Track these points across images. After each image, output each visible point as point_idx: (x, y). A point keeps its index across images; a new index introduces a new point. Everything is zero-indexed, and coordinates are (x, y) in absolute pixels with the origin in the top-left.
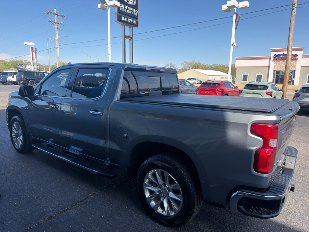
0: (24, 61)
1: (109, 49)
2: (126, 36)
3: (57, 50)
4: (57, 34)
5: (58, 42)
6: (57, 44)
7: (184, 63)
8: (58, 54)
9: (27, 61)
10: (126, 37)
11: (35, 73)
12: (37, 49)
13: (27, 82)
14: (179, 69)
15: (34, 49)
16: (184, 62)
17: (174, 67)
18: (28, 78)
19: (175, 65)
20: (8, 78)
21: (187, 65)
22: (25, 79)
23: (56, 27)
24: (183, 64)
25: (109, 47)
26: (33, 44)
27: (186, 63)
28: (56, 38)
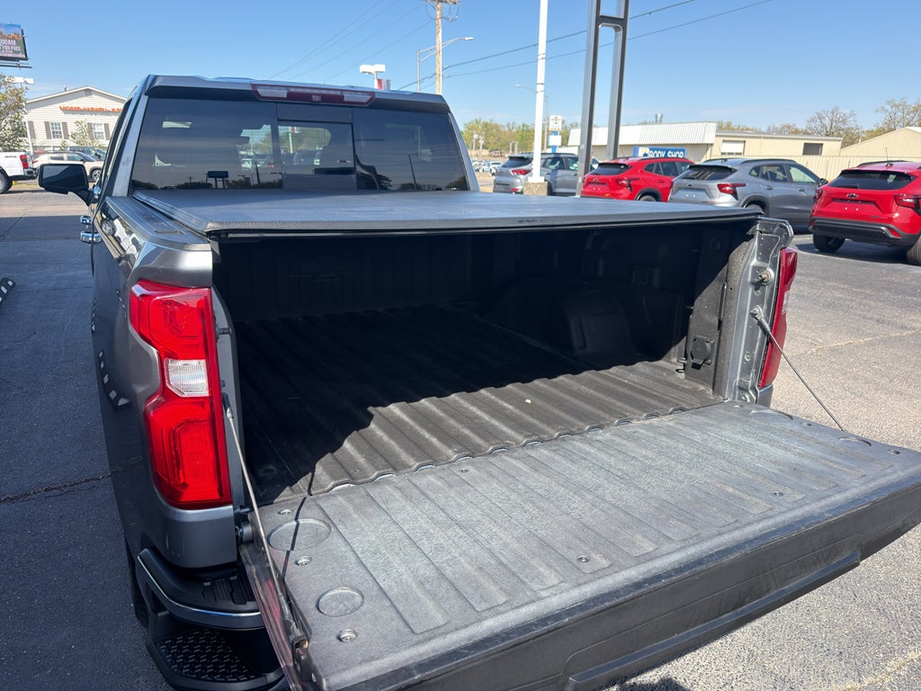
1: (541, 65)
2: (602, 16)
3: (437, 83)
4: (440, 34)
5: (440, 58)
6: (438, 63)
7: (888, 107)
10: (601, 19)
12: (391, 83)
14: (865, 129)
15: (384, 84)
16: (889, 102)
17: (844, 122)
19: (852, 114)
21: (899, 114)
23: (438, 13)
24: (883, 108)
25: (540, 57)
26: (381, 68)
27: (897, 106)
28: (437, 46)
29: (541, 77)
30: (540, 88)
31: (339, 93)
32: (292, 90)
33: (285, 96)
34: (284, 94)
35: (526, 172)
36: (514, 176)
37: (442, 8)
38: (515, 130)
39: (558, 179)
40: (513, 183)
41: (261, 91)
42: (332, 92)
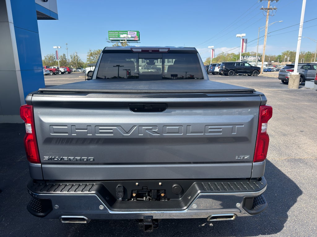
0: (251, 53)
1: (301, 30)
3: (265, 39)
4: (268, 21)
5: (267, 30)
6: (266, 31)
8: (265, 43)
9: (254, 52)
11: (236, 64)
13: (227, 73)
15: (245, 40)
18: (229, 69)
20: (216, 69)
22: (225, 70)
23: (268, 13)
25: (300, 27)
26: (244, 35)
28: (266, 26)
29: (300, 34)
30: (299, 38)
31: (158, 49)
32: (143, 49)
33: (141, 51)
34: (140, 50)
35: (293, 71)
36: (287, 72)
37: (269, 12)
38: (304, 54)
39: (308, 73)
40: (287, 75)
41: (134, 50)
42: (156, 49)
